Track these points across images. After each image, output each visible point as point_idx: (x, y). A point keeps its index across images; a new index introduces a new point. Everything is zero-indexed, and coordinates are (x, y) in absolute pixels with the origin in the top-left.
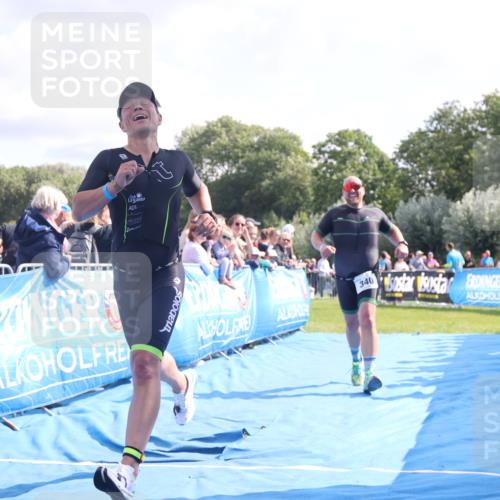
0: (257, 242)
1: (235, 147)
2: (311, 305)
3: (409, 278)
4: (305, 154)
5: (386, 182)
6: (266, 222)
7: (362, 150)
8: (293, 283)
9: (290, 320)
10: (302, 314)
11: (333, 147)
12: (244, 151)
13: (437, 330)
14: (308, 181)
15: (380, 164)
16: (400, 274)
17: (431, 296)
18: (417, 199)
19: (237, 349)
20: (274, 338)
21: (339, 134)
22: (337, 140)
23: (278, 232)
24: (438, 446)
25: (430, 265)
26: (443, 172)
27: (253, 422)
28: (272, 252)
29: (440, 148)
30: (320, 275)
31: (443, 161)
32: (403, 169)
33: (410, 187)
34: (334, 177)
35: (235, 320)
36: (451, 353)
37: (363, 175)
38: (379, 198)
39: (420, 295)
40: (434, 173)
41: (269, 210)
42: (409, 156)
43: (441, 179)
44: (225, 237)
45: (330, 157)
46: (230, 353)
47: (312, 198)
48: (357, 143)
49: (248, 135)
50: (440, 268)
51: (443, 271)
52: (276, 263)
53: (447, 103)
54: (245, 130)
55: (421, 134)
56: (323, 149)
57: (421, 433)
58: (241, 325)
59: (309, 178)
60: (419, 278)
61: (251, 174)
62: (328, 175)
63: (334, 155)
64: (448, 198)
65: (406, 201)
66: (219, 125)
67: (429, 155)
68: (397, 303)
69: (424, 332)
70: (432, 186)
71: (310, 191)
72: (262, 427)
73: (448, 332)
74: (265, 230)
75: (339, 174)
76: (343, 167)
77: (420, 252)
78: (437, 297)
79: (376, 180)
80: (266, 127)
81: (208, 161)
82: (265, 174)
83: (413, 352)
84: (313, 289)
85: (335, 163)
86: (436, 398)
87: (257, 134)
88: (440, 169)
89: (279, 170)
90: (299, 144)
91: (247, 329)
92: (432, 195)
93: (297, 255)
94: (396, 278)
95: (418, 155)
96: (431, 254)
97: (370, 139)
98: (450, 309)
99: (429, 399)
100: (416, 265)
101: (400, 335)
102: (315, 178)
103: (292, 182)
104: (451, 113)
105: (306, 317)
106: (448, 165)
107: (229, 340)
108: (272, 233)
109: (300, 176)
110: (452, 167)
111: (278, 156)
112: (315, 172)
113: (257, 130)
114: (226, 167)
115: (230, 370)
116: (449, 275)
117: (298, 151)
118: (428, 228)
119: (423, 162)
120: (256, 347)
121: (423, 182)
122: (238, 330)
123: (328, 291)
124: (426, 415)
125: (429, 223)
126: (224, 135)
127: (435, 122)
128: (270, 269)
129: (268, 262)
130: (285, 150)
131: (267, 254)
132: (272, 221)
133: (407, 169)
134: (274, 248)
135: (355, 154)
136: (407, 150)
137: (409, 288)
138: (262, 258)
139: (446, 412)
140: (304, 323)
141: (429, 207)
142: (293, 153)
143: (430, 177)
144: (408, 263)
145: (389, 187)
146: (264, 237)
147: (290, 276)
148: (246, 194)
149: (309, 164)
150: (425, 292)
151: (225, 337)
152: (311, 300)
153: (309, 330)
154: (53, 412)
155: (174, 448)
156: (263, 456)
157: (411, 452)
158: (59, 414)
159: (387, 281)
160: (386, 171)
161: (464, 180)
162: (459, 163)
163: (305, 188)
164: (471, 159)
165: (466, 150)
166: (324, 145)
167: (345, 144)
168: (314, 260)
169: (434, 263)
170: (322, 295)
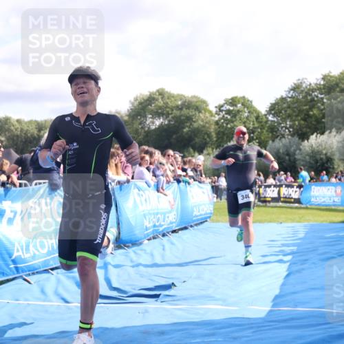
0: (181, 167)
1: (167, 107)
2: (214, 206)
3: (275, 189)
4: (210, 112)
5: (261, 129)
6: (186, 154)
7: (246, 109)
8: (203, 192)
9: (201, 215)
10: (209, 212)
11: (228, 107)
12: (172, 110)
13: (293, 221)
14: (213, 129)
15: (257, 118)
17: (289, 200)
18: (280, 139)
19: (168, 233)
20: (191, 226)
22: (231, 103)
23: (194, 160)
24: (294, 293)
25: (288, 180)
26: (297, 123)
27: (178, 279)
28: (190, 173)
29: (295, 107)
30: (220, 187)
31: (297, 116)
32: (272, 121)
33: (276, 132)
34: (229, 126)
35: (167, 215)
36: (302, 235)
37: (247, 124)
38: (257, 139)
39: (282, 199)
40: (291, 123)
41: (188, 147)
42: (275, 113)
43: (295, 127)
44: (160, 163)
45: (226, 114)
46: (164, 235)
47: (215, 139)
48: (243, 104)
49: (175, 100)
50: (294, 182)
51: (296, 184)
52: (192, 180)
53: (299, 80)
54: (173, 97)
55: (283, 99)
56: (222, 109)
57: (283, 285)
58: (170, 218)
59: (213, 127)
60: (281, 188)
61: (177, 124)
62: (225, 125)
63: (228, 112)
64: (299, 138)
65: (273, 141)
66: (157, 94)
67: (288, 112)
68: (268, 204)
69: (284, 222)
70: (290, 131)
71: (214, 135)
72: (184, 282)
73: (299, 222)
74: (185, 159)
75: (232, 124)
76: (234, 119)
77: (282, 173)
78: (292, 200)
79: (255, 128)
80: (186, 95)
81: (150, 116)
82: (186, 124)
83: (278, 235)
84: (216, 196)
85: (229, 117)
86: (292, 263)
87: (181, 100)
88: (295, 121)
89: (195, 122)
90: (207, 105)
91: (174, 221)
92: (290, 137)
93: (205, 174)
94: (267, 189)
95: (281, 112)
96: (289, 174)
97: (251, 102)
98: (301, 208)
99: (288, 264)
101: (270, 224)
102: (217, 127)
103: (203, 129)
104: (301, 86)
105: (211, 213)
106: (299, 118)
107: (164, 227)
108: (190, 161)
109: (207, 125)
110: (302, 119)
111: (194, 113)
112: (217, 123)
113: (181, 97)
114: (161, 120)
115: (163, 246)
116: (300, 187)
117: (206, 110)
118: (287, 158)
119: (284, 116)
120: (180, 232)
121: (284, 129)
122: (169, 222)
124: (286, 273)
125: (288, 154)
126: (160, 100)
127: (292, 92)
128: (189, 184)
129: (187, 179)
130: (198, 109)
131: (187, 174)
132: (189, 153)
133: (274, 121)
134: (192, 170)
135: (241, 111)
136: (274, 109)
137: (275, 195)
138: (184, 176)
139: (299, 271)
140: (210, 217)
141: (288, 144)
142: (203, 111)
143: (288, 126)
144: (274, 179)
145: (263, 132)
146: (185, 163)
147: (201, 188)
148: (174, 136)
149: (213, 118)
150: (286, 198)
151: (161, 226)
152: (214, 202)
153: (213, 221)
154: (54, 272)
155: (129, 294)
156: (185, 299)
157: (277, 297)
158: (58, 273)
159: (262, 190)
160: (261, 122)
161: (310, 128)
162: (307, 117)
163: (210, 133)
164: (314, 114)
165: (311, 109)
166: (222, 106)
167: (236, 106)
168: (216, 178)
169: (291, 179)
170: (221, 200)
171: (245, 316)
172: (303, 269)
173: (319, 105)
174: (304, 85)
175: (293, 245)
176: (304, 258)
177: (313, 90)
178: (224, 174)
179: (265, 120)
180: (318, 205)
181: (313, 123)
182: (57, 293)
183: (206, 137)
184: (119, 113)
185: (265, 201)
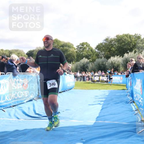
1: (58, 46)
2: (75, 83)
3: (98, 77)
4: (74, 48)
5: (93, 55)
8: (71, 78)
9: (70, 86)
10: (73, 85)
11: (81, 46)
12: (60, 47)
13: (104, 89)
15: (92, 50)
16: (96, 76)
20: (66, 91)
21: (83, 43)
24: (104, 116)
27: (61, 110)
29: (106, 47)
31: (106, 50)
33: (98, 56)
34: (81, 53)
36: (107, 94)
37: (88, 53)
38: (91, 58)
39: (100, 81)
40: (104, 53)
42: (98, 49)
43: (106, 54)
47: (76, 58)
48: (86, 46)
50: (105, 75)
51: (106, 75)
53: (108, 37)
54: (60, 42)
55: (101, 44)
57: (100, 113)
59: (75, 54)
60: (100, 77)
63: (81, 48)
67: (103, 48)
68: (95, 83)
69: (101, 89)
70: (103, 56)
72: (63, 111)
73: (106, 89)
76: (83, 51)
77: (100, 71)
78: (104, 81)
79: (91, 54)
82: (65, 53)
86: (103, 105)
88: (106, 52)
89: (68, 52)
90: (73, 45)
94: (95, 77)
95: (100, 49)
96: (103, 71)
97: (89, 45)
98: (107, 84)
99: (102, 105)
100: (99, 74)
101: (96, 90)
103: (71, 54)
105: (74, 86)
106: (107, 51)
109: (73, 53)
110: (108, 51)
112: (76, 52)
113: (63, 42)
117: (73, 47)
118: (103, 66)
120: (62, 93)
121: (101, 55)
123: (79, 80)
124: (101, 108)
125: (103, 65)
127: (105, 41)
128: (66, 75)
130: (69, 47)
133: (98, 52)
135: (86, 48)
136: (98, 47)
137: (98, 79)
139: (106, 108)
140: (73, 87)
143: (103, 54)
144: (97, 73)
147: (70, 76)
149: (75, 50)
150: (102, 80)
152: (75, 82)
153: (75, 89)
154: (14, 107)
155: (42, 116)
156: (64, 118)
157: (98, 117)
158: (15, 108)
159: (93, 77)
160: (93, 52)
161: (111, 55)
162: (110, 51)
163: (74, 56)
164: (112, 50)
165: (111, 47)
166: (79, 46)
167: (84, 46)
168: (76, 73)
169: (104, 74)
170: (78, 81)
171: (86, 124)
172: (108, 107)
173: (114, 46)
174: (109, 39)
175: (104, 98)
176: (108, 103)
177: (113, 41)
178: (79, 71)
179: (94, 51)
180: (114, 83)
181: (112, 53)
182: (15, 116)
183: (73, 57)
184: (40, 48)
185: (94, 82)
